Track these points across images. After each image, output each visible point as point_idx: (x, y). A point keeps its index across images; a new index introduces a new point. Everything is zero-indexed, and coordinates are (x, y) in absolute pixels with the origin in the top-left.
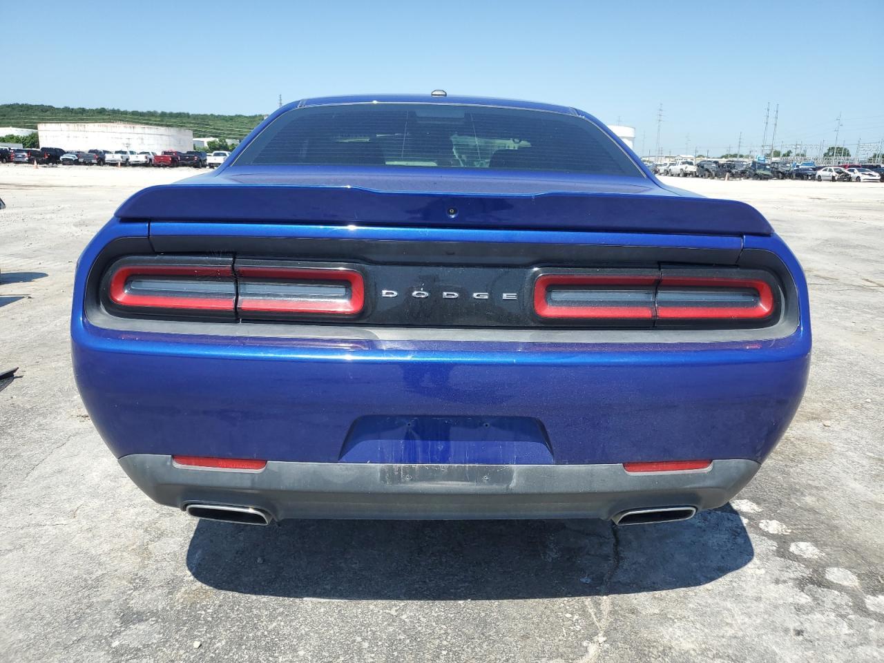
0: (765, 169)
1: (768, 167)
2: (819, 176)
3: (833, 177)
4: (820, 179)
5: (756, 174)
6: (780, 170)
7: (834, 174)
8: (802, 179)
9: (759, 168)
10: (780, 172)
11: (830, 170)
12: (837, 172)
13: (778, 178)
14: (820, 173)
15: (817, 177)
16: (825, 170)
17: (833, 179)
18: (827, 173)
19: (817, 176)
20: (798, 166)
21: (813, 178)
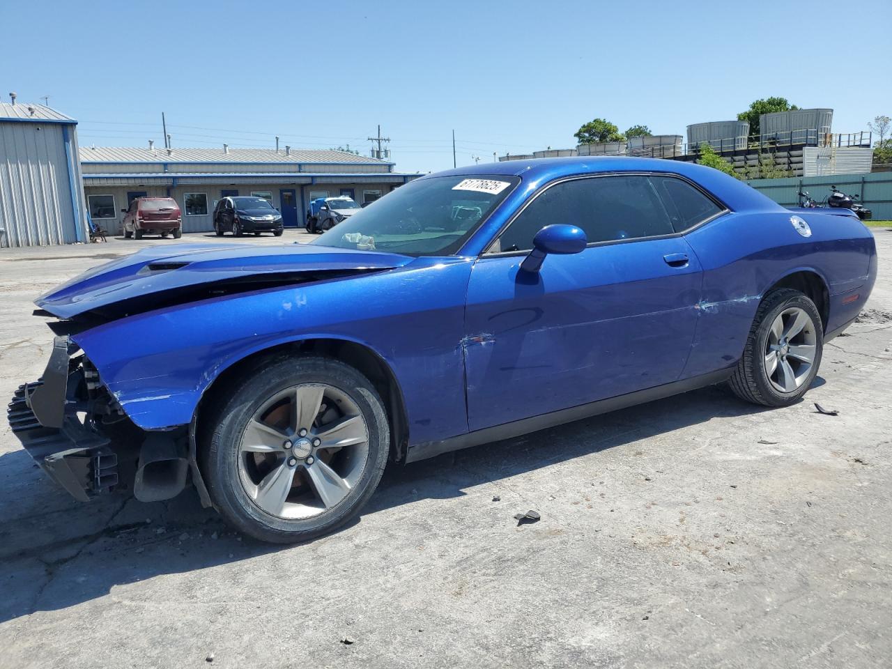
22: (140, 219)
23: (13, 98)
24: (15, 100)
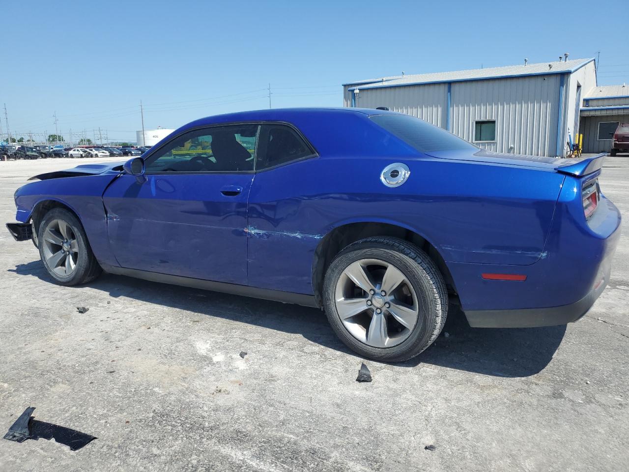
0: (32, 151)
1: (34, 150)
2: (71, 155)
3: (81, 155)
4: (72, 156)
5: (26, 155)
6: (42, 151)
7: (81, 153)
8: (60, 157)
9: (28, 151)
10: (42, 153)
11: (78, 150)
12: (83, 152)
13: (42, 157)
14: (71, 152)
15: (70, 156)
16: (74, 150)
17: (82, 156)
18: (76, 152)
19: (69, 154)
20: (52, 148)
21: (67, 156)
22: (615, 141)
23: (566, 57)
24: (567, 58)
